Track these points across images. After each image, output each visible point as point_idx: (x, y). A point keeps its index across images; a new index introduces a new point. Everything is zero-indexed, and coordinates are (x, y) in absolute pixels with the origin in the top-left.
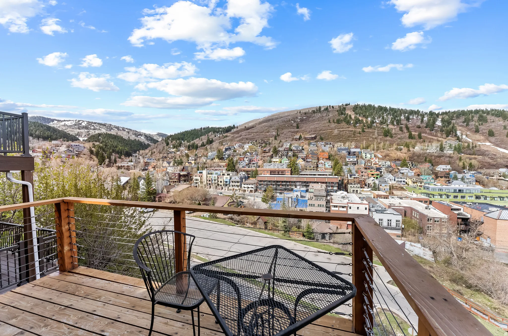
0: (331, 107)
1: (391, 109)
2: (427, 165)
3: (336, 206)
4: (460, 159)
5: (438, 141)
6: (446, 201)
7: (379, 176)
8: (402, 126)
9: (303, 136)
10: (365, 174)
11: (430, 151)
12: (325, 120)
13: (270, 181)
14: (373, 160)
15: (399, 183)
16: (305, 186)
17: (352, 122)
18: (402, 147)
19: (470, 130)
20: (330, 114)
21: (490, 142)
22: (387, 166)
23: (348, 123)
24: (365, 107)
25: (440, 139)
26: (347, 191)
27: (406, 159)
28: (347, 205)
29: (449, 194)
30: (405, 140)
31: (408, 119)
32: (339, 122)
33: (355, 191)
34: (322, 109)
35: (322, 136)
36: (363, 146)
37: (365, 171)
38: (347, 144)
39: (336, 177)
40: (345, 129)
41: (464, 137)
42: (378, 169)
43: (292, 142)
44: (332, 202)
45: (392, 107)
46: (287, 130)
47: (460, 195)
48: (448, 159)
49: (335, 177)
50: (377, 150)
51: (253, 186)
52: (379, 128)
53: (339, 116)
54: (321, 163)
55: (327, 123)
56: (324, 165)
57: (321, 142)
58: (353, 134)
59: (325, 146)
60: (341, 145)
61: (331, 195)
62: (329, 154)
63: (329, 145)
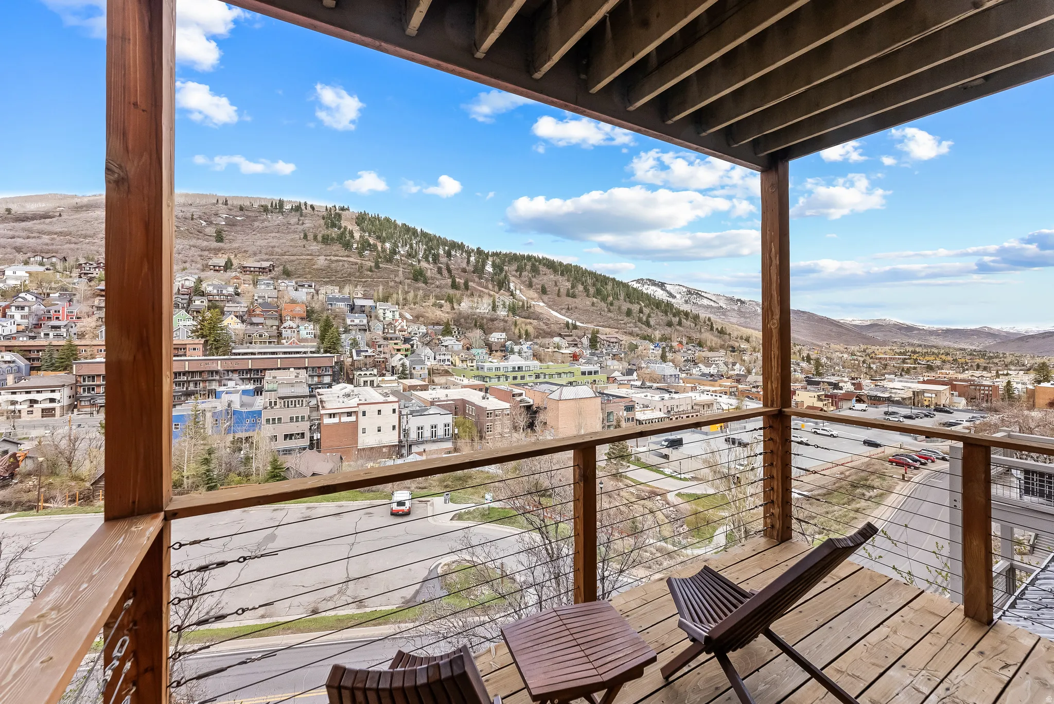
0: (309, 207)
1: (424, 235)
2: (478, 333)
3: (334, 415)
4: (516, 324)
5: (490, 295)
6: (504, 386)
7: (409, 353)
8: (441, 265)
9: (235, 262)
10: (385, 349)
11: (481, 311)
12: (295, 232)
14: (397, 324)
15: (442, 363)
16: (251, 379)
17: (355, 246)
18: (443, 302)
19: (523, 283)
20: (306, 221)
21: (543, 302)
22: (421, 334)
23: (347, 246)
24: (379, 221)
25: (492, 293)
26: (350, 381)
27: (450, 323)
28: (356, 410)
29: (508, 374)
30: (446, 290)
31: (449, 255)
32: (326, 240)
33: (369, 382)
34: (288, 207)
35: (289, 268)
36: (378, 296)
37: (386, 343)
38: (347, 289)
39: (328, 355)
40: (341, 258)
41: (518, 292)
42: (406, 340)
43: (203, 275)
44: (322, 407)
45: (425, 230)
46: (186, 242)
47: (519, 374)
48: (502, 324)
49: (324, 356)
50: (404, 305)
52: (405, 264)
53: (327, 228)
54: (289, 328)
55: (300, 239)
56: (296, 332)
57: (286, 279)
58: (359, 270)
59: (296, 290)
60: (335, 291)
61: (319, 394)
62: (307, 307)
63: (306, 288)
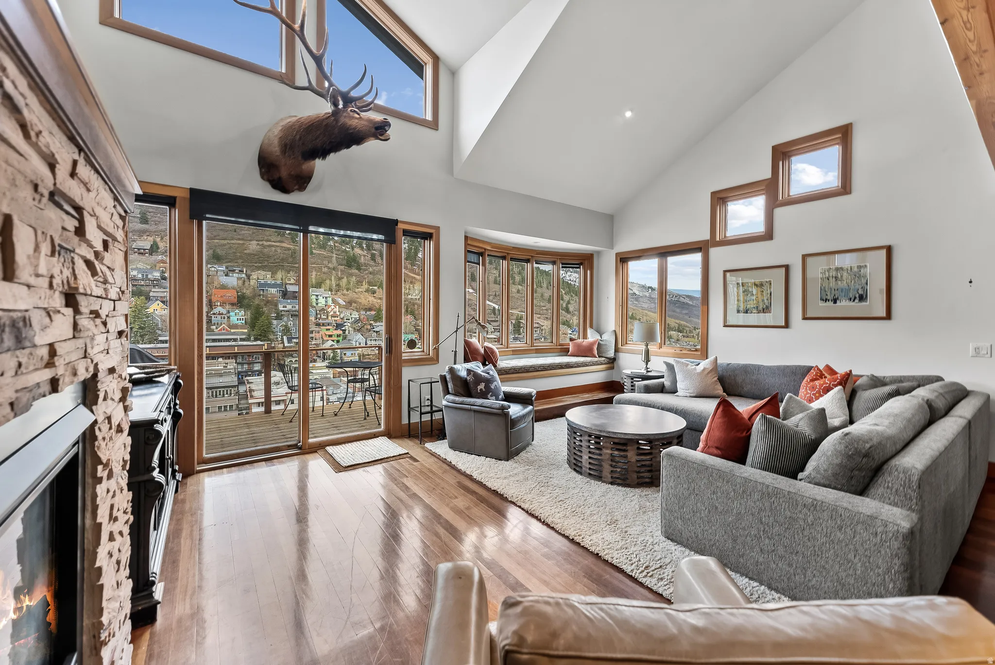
2: (409, 319)
3: (262, 404)
7: (340, 339)
8: (375, 252)
9: (161, 245)
10: (317, 334)
11: (413, 297)
14: (330, 309)
18: (376, 288)
21: (473, 289)
22: (353, 319)
28: (285, 398)
30: (379, 276)
35: (219, 252)
36: (311, 281)
37: (318, 329)
38: (279, 275)
39: (259, 343)
40: (273, 243)
42: (339, 326)
44: (252, 397)
49: (255, 343)
50: (337, 291)
52: (339, 250)
54: (219, 314)
56: (226, 318)
57: (216, 264)
58: (292, 256)
59: (226, 275)
60: (265, 276)
61: (249, 383)
62: (238, 292)
63: (237, 273)
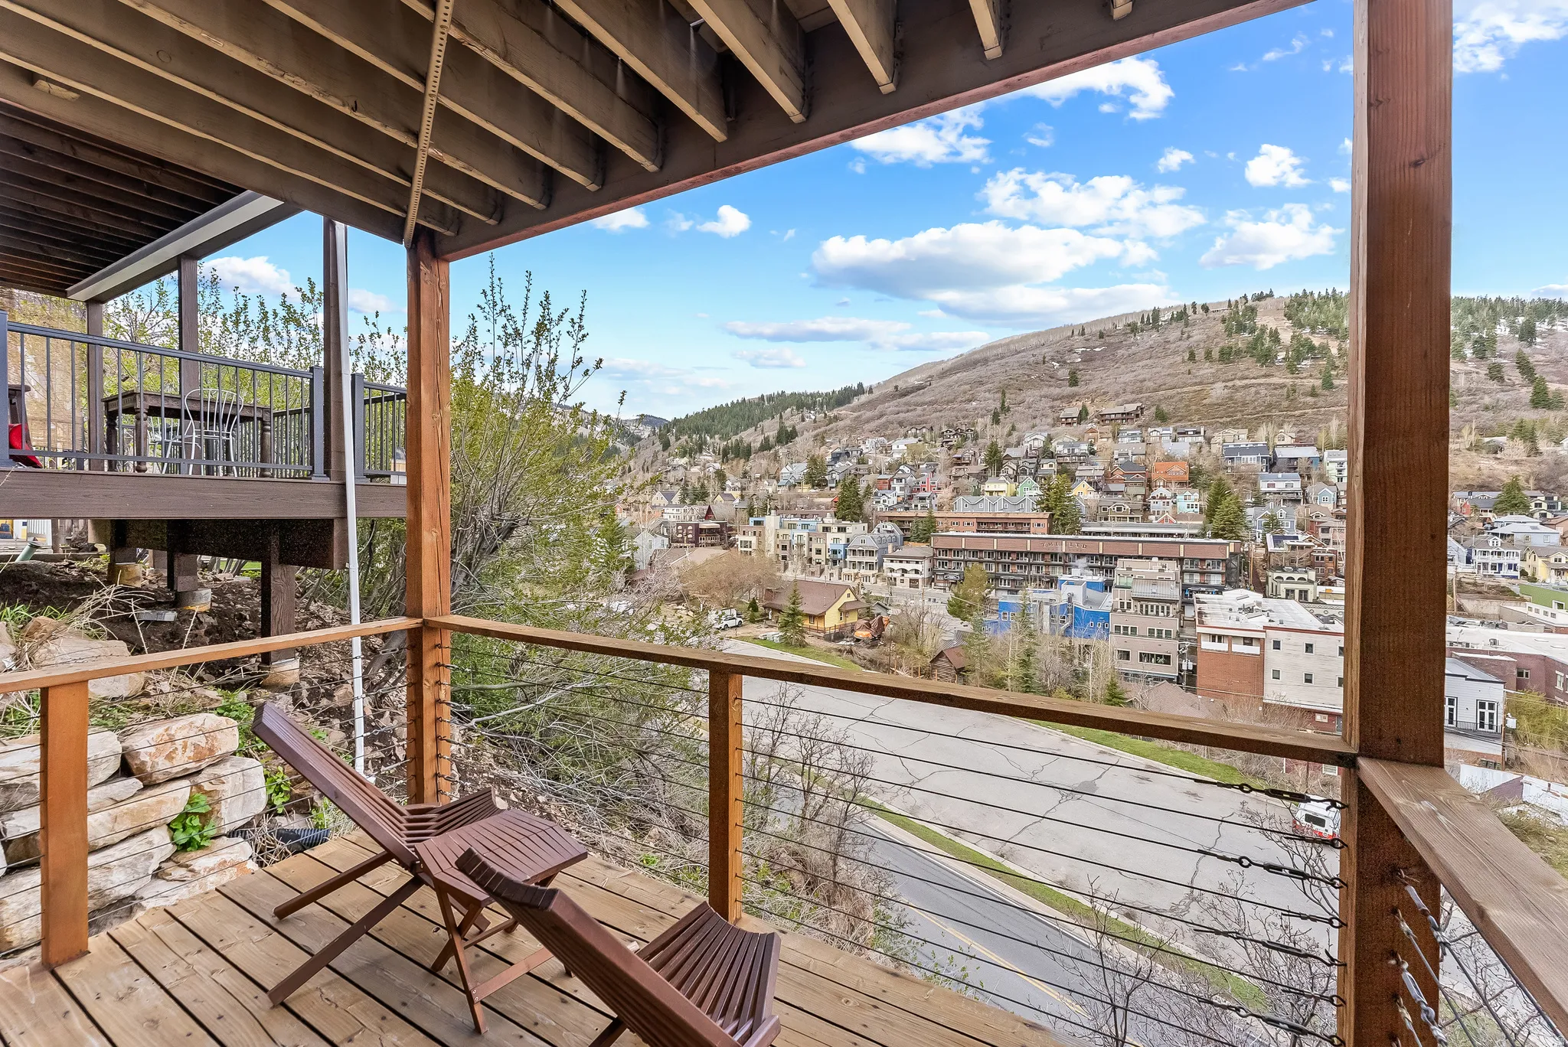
0: (1199, 310)
3: (1220, 638)
9: (1091, 410)
10: (1336, 534)
12: (1175, 353)
13: (975, 552)
15: (1491, 572)
16: (1101, 568)
17: (1281, 355)
18: (1502, 439)
20: (1195, 333)
23: (1267, 358)
24: (1335, 300)
26: (1261, 587)
27: (1522, 483)
28: (1261, 635)
30: (1514, 413)
32: (1228, 357)
33: (1297, 593)
34: (1166, 317)
35: (1164, 407)
36: (1328, 438)
37: (1339, 525)
38: (1262, 433)
39: (1221, 541)
40: (1253, 381)
43: (1053, 431)
44: (1202, 623)
46: (1037, 393)
49: (1213, 542)
51: (919, 567)
53: (1230, 335)
54: (1161, 498)
55: (1183, 362)
56: (1171, 504)
57: (1160, 426)
58: (1288, 396)
59: (1175, 440)
60: (1240, 437)
61: (1199, 602)
62: (1190, 466)
63: (1191, 436)
